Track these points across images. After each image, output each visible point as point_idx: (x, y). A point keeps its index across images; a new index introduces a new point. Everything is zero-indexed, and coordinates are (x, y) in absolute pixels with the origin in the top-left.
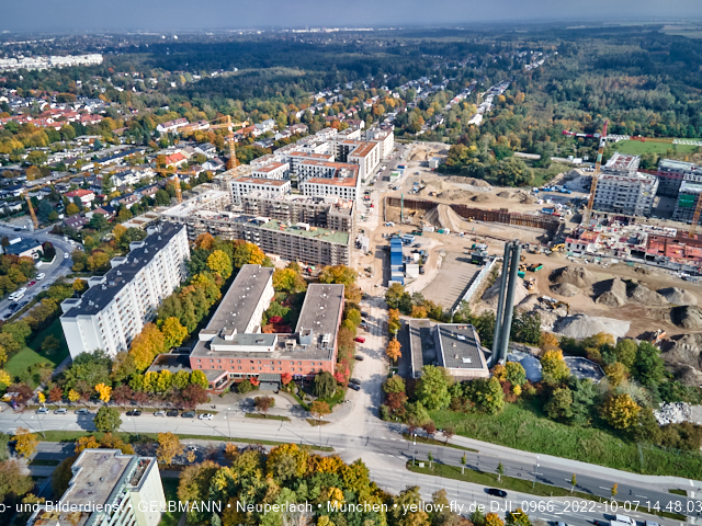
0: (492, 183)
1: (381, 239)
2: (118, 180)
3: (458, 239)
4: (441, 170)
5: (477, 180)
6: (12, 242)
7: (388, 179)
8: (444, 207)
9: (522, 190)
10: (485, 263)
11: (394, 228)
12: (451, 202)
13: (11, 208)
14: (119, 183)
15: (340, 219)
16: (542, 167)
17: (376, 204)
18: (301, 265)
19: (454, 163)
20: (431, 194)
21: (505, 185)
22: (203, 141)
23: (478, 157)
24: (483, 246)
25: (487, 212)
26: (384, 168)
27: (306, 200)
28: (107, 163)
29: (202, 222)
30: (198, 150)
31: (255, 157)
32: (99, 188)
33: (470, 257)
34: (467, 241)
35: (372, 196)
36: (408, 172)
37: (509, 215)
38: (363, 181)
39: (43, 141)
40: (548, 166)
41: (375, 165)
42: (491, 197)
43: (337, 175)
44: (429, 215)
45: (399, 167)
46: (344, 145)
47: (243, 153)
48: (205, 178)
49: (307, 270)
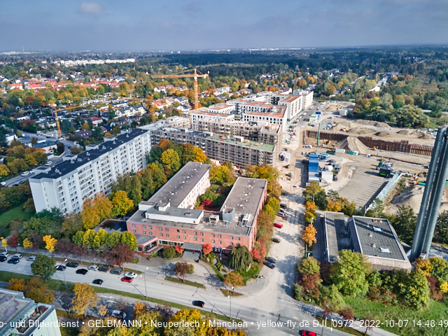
0: (391, 125)
1: (300, 155)
2: (120, 113)
3: (367, 159)
4: (349, 117)
5: (379, 123)
6: (39, 142)
7: (308, 120)
8: (353, 138)
9: (419, 130)
10: (392, 176)
11: (312, 149)
12: (358, 136)
13: (49, 125)
14: (121, 115)
15: (268, 136)
16: (434, 117)
17: (298, 133)
18: (235, 168)
19: (360, 112)
20: (342, 130)
21: (403, 127)
22: (181, 95)
23: (381, 105)
24: (389, 164)
25: (389, 143)
26: (305, 114)
27: (244, 124)
28: (118, 106)
29: (166, 134)
30: (176, 100)
31: (213, 104)
32: (106, 117)
33: (378, 172)
34: (375, 161)
35: (294, 129)
36: (323, 117)
37: (410, 145)
38: (288, 120)
39: (84, 94)
40: (439, 116)
41: (298, 112)
42: (392, 134)
43: (269, 111)
44: (340, 144)
45: (317, 113)
46: (276, 96)
47: (205, 100)
48: (176, 113)
49: (239, 172)
